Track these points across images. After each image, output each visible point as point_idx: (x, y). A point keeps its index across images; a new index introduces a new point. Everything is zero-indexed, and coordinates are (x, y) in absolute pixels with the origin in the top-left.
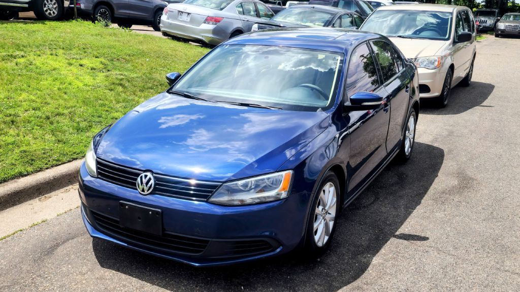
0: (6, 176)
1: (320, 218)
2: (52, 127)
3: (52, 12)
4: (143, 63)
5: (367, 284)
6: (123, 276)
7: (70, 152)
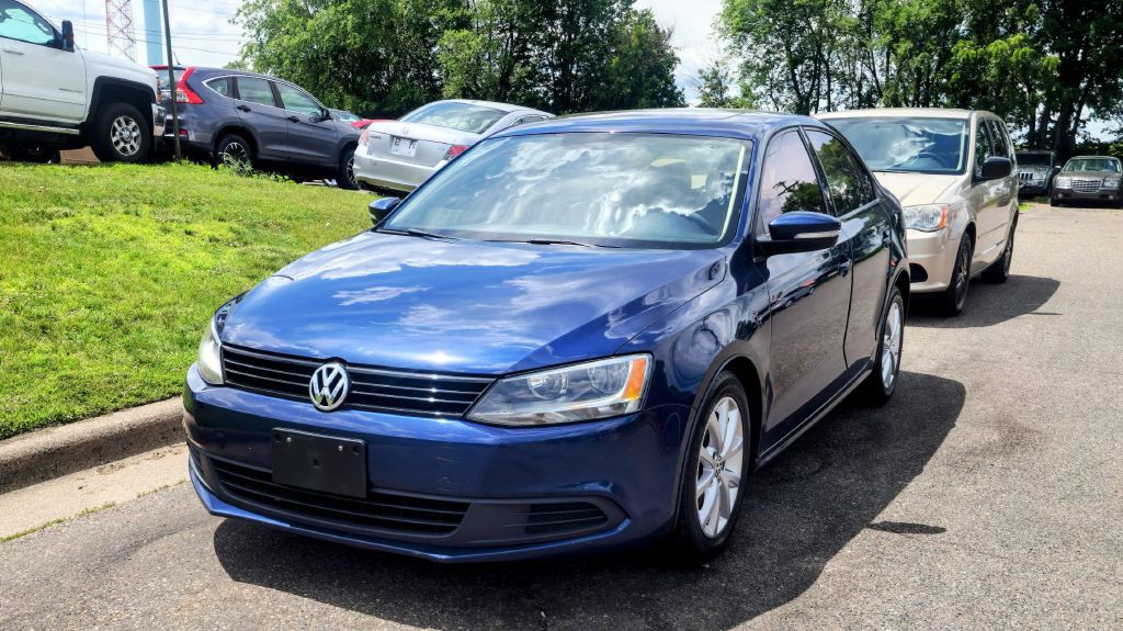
0: (28, 420)
1: (710, 472)
2: (127, 338)
3: (128, 146)
4: (319, 232)
5: (816, 606)
6: (282, 595)
7: (165, 380)
